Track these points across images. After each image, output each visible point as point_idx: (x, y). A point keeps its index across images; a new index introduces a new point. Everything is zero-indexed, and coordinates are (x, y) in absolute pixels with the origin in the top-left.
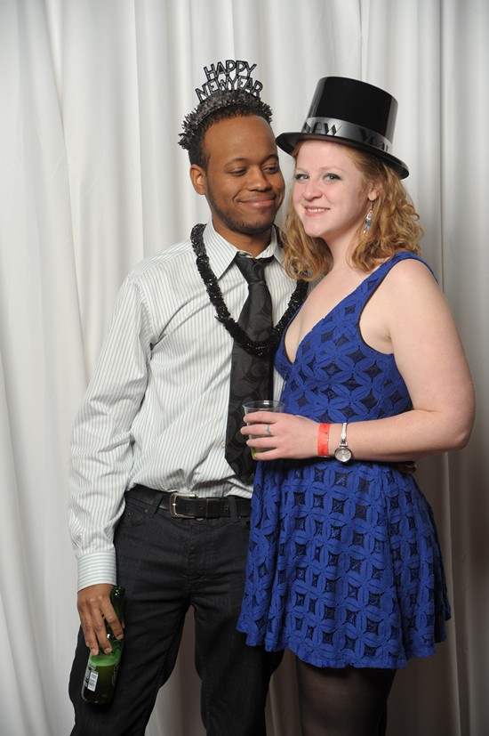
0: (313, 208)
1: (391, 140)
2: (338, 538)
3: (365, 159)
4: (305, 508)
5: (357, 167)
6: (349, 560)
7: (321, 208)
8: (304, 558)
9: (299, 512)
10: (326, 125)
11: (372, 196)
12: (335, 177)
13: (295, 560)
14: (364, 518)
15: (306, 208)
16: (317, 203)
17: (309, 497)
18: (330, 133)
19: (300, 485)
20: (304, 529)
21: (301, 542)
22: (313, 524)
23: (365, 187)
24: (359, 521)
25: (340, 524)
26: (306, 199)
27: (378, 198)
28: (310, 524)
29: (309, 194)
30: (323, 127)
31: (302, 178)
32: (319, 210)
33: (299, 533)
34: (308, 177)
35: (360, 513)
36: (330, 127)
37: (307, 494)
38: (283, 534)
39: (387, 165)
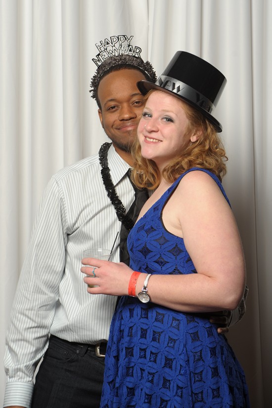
0: (151, 138)
1: (215, 106)
2: (152, 381)
3: (193, 113)
4: (133, 359)
5: (187, 117)
6: (159, 400)
7: (156, 139)
8: (133, 397)
9: (129, 362)
10: (174, 84)
11: (194, 139)
12: (170, 120)
13: (126, 400)
14: (171, 367)
15: (146, 137)
16: (153, 135)
17: (136, 351)
18: (175, 91)
19: (130, 342)
20: (132, 376)
21: (131, 386)
22: (139, 371)
23: (189, 132)
24: (167, 370)
25: (154, 371)
26: (147, 131)
27: (197, 141)
28: (136, 371)
29: (149, 128)
30: (172, 84)
31: (147, 116)
32: (154, 140)
33: (128, 379)
34: (151, 116)
35: (168, 363)
36: (176, 86)
37: (135, 348)
38: (118, 380)
39: (209, 122)
